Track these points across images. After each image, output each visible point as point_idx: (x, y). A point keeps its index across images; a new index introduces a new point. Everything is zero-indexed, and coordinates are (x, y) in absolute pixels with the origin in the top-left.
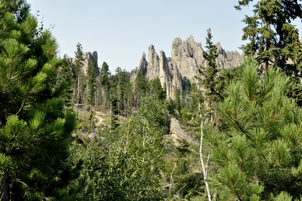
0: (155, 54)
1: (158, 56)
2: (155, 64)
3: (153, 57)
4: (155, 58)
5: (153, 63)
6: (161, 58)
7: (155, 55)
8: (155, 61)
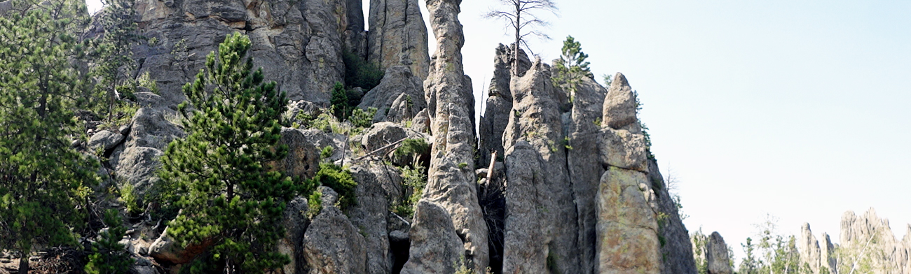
0: (813, 237)
1: (817, 242)
2: (812, 254)
3: (809, 243)
4: (813, 244)
5: (809, 253)
6: (823, 245)
7: (813, 240)
8: (813, 249)
